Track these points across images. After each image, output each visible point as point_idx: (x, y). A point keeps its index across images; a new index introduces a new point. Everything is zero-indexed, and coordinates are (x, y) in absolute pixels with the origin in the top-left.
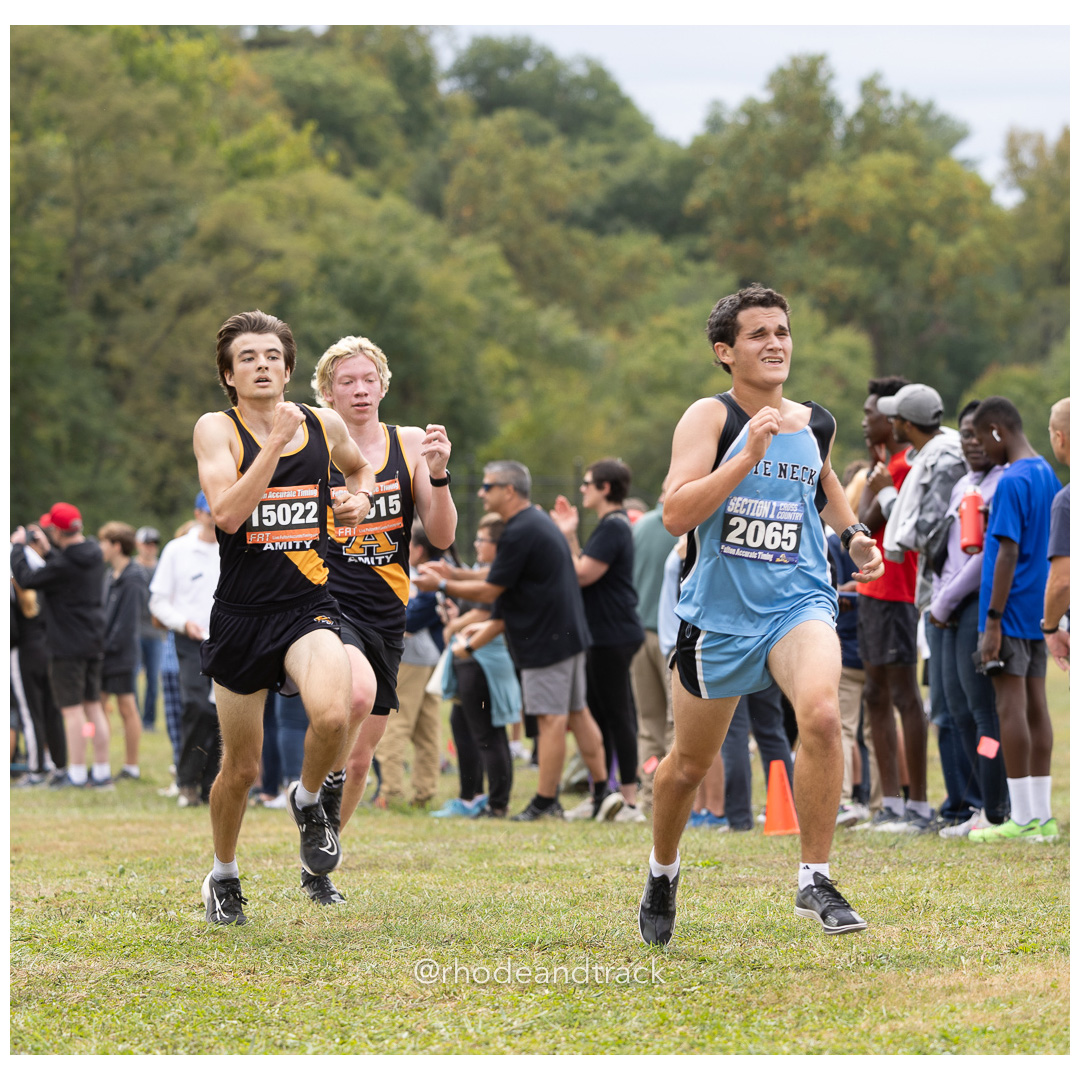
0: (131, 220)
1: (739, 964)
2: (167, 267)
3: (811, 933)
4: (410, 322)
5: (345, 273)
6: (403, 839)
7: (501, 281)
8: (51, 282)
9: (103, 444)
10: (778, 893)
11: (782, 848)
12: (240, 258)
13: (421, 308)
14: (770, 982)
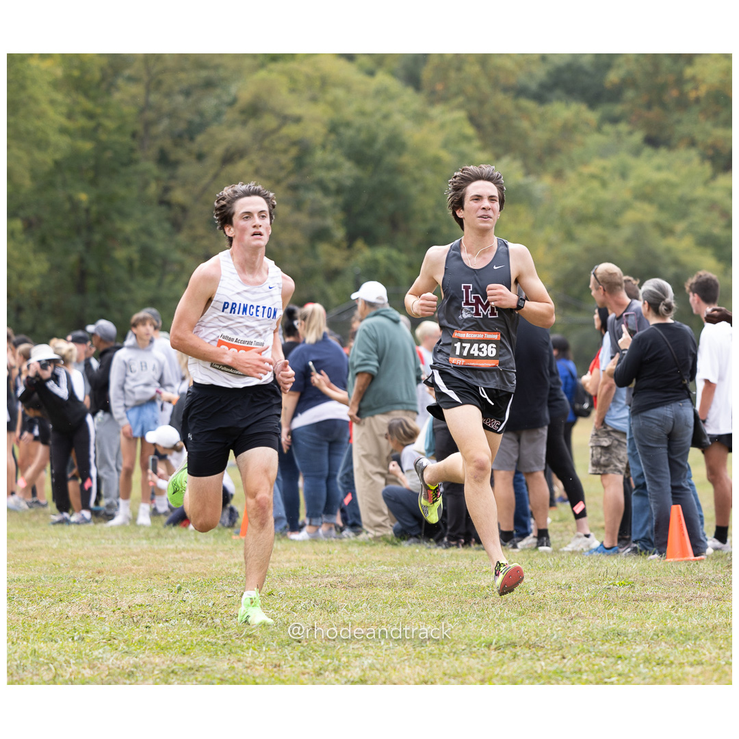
0: (187, 93)
1: (647, 661)
2: (214, 129)
3: (701, 636)
4: (397, 170)
5: (349, 133)
6: (392, 564)
7: (467, 139)
8: (127, 139)
9: (165, 262)
10: (677, 606)
11: (680, 571)
12: (269, 122)
13: (406, 159)
14: (671, 674)
